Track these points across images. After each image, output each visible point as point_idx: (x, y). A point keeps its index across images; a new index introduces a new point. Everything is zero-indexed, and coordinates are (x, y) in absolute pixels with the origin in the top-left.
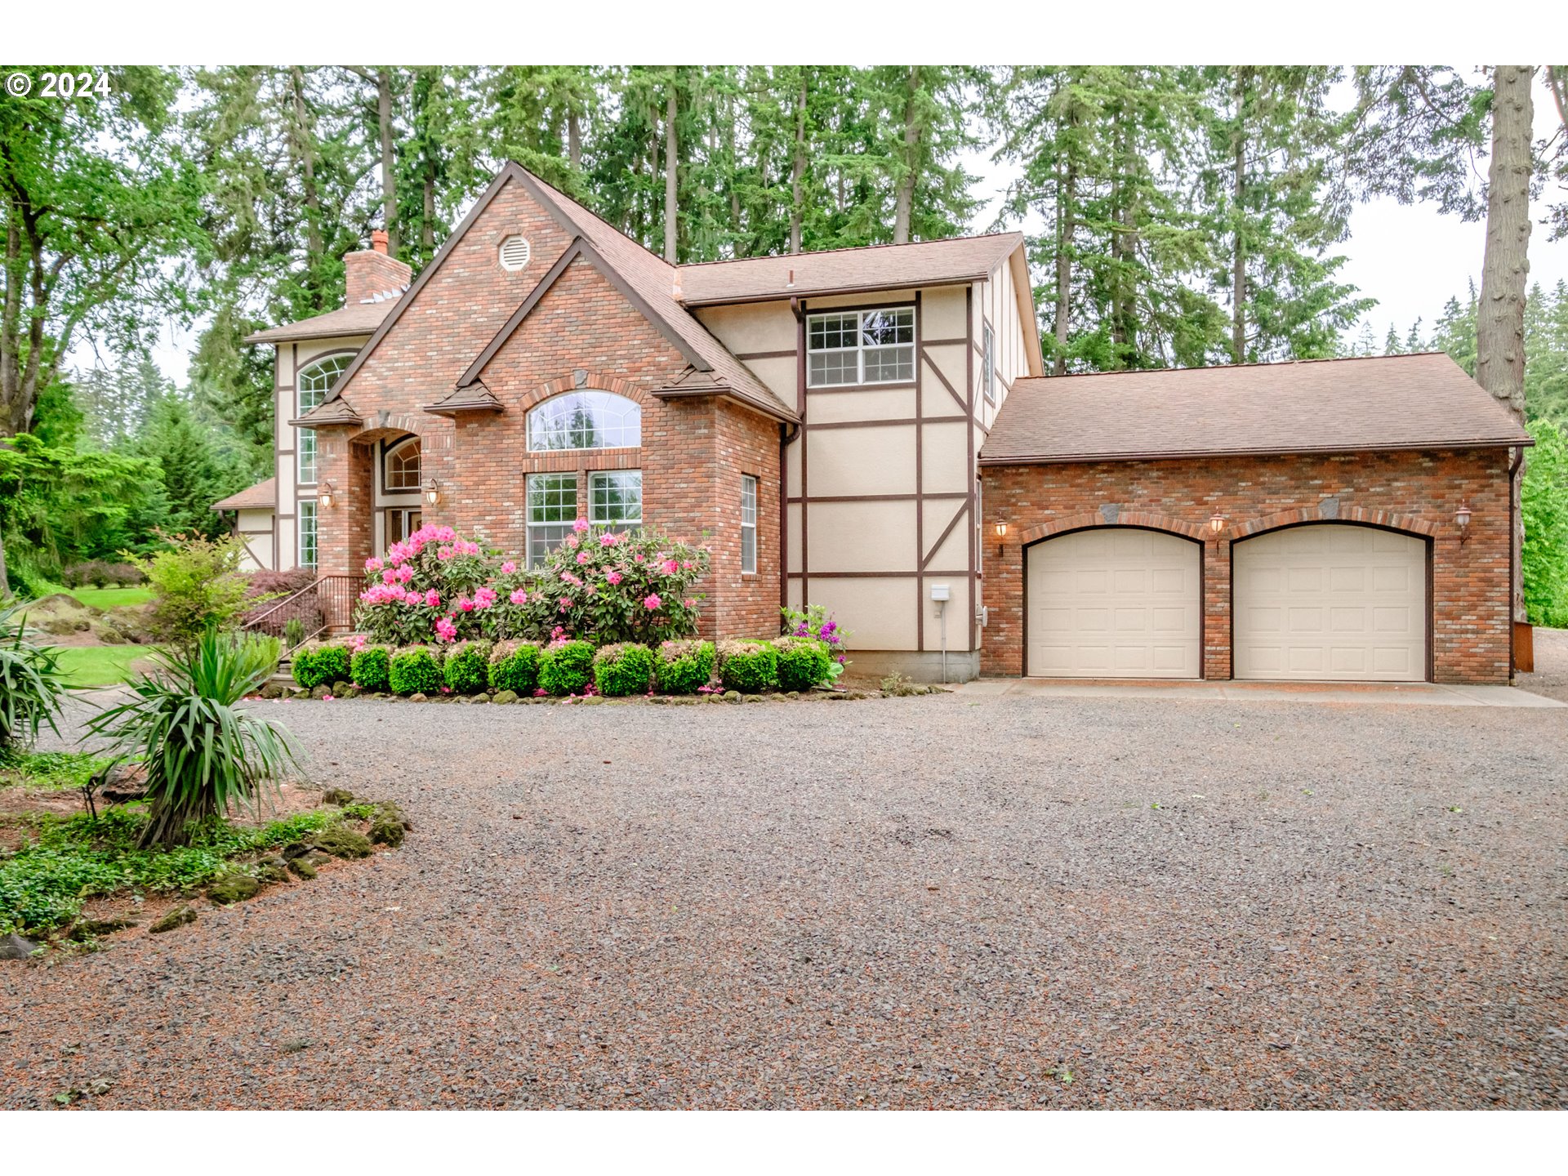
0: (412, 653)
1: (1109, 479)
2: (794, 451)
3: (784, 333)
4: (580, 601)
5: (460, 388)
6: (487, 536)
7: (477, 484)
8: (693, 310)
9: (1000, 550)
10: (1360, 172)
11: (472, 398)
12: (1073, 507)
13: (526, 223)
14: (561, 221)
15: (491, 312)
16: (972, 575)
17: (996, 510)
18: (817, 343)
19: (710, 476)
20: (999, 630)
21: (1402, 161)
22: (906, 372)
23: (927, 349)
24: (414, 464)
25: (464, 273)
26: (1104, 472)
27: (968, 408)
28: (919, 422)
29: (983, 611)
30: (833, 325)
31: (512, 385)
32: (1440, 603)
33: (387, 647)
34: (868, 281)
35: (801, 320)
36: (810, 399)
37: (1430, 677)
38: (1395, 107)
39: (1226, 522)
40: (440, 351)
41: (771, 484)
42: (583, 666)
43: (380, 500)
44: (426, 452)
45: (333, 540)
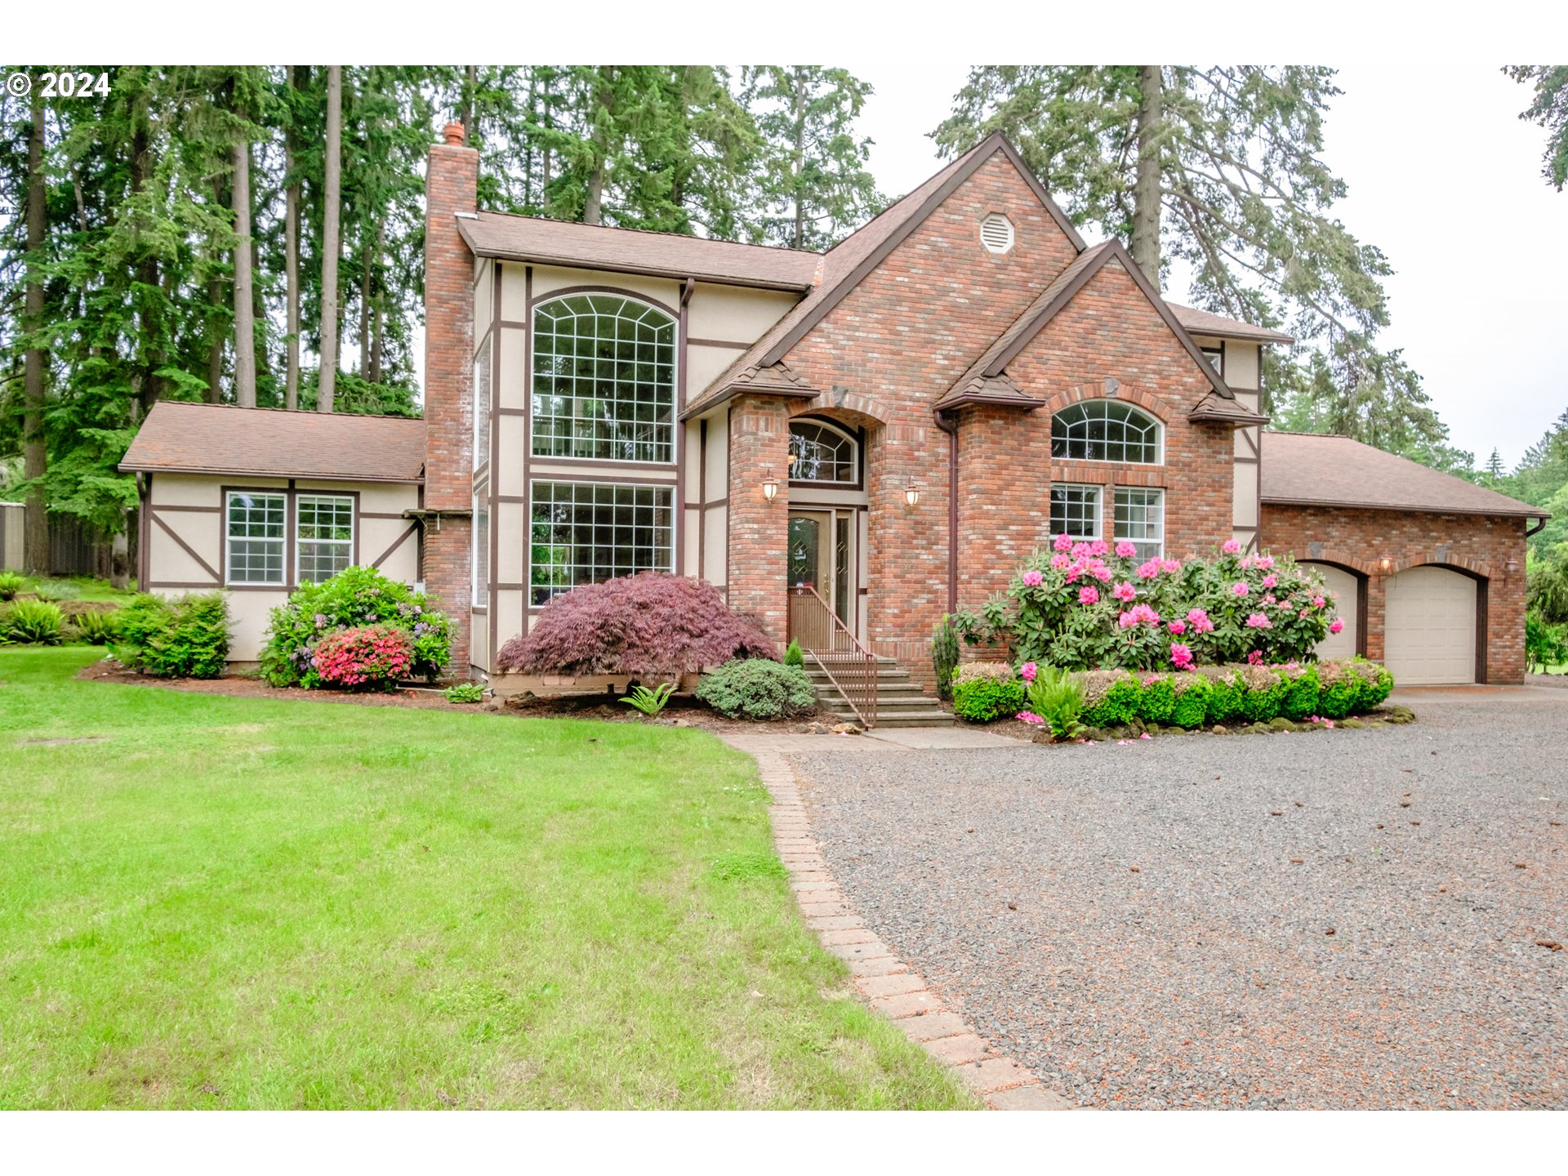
1: (1315, 521)
5: (985, 377)
6: (1012, 548)
7: (1001, 489)
11: (1010, 392)
12: (1290, 543)
13: (1013, 204)
26: (1311, 515)
27: (1257, 451)
31: (1040, 382)
37: (1478, 679)
44: (892, 443)
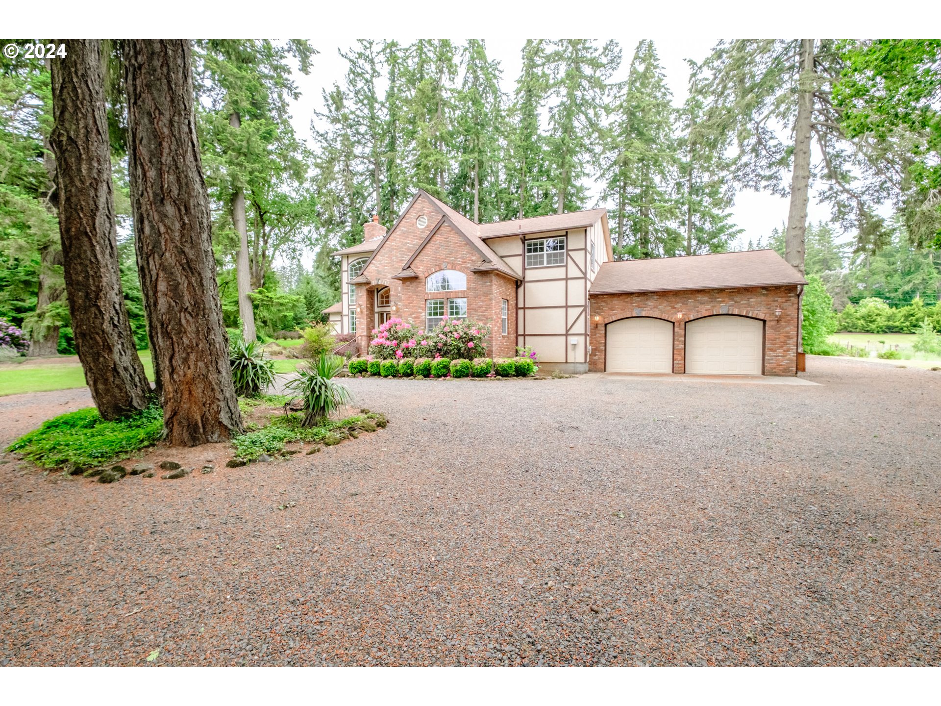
0: (388, 362)
1: (638, 299)
2: (521, 290)
3: (517, 248)
4: (445, 344)
5: (404, 270)
6: (413, 322)
7: (409, 303)
8: (484, 240)
9: (597, 326)
10: (739, 180)
11: (408, 273)
12: (624, 310)
13: (426, 211)
14: (438, 210)
15: (414, 243)
16: (586, 335)
17: (595, 311)
18: (529, 251)
19: (491, 300)
20: (595, 355)
21: (756, 175)
22: (562, 261)
23: (570, 253)
24: (388, 297)
25: (405, 229)
26: (636, 297)
27: (585, 274)
28: (567, 279)
29: (589, 348)
30: (535, 245)
31: (421, 268)
32: (768, 345)
33: (379, 360)
34: (548, 228)
35: (524, 243)
36: (527, 272)
37: (763, 373)
38: (754, 154)
39: (683, 315)
40: (397, 257)
41: (513, 303)
42: (446, 367)
43: (377, 309)
44: (392, 293)
45: (361, 323)
